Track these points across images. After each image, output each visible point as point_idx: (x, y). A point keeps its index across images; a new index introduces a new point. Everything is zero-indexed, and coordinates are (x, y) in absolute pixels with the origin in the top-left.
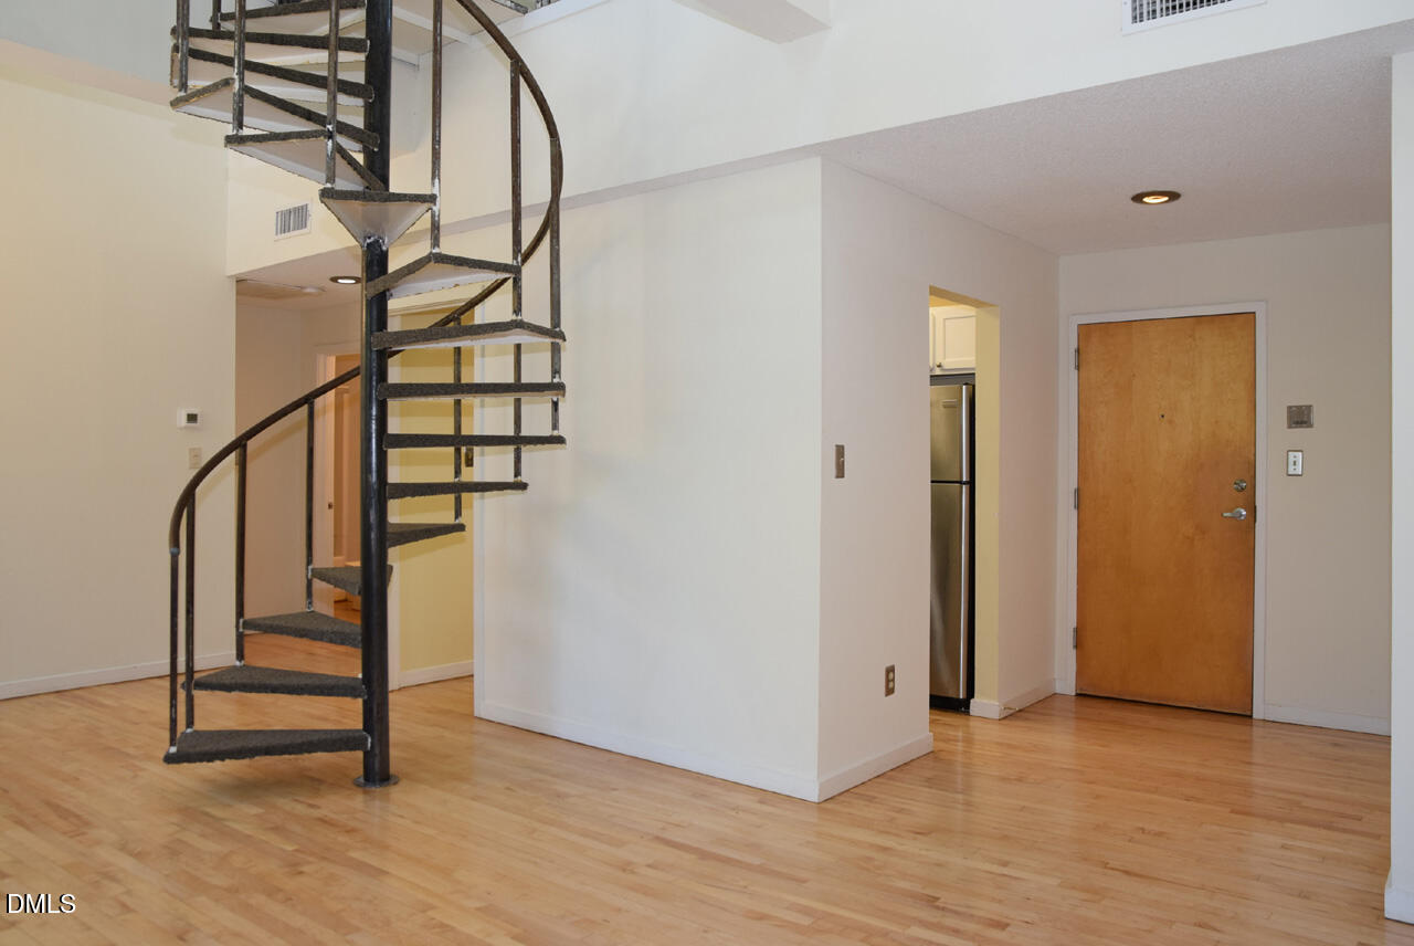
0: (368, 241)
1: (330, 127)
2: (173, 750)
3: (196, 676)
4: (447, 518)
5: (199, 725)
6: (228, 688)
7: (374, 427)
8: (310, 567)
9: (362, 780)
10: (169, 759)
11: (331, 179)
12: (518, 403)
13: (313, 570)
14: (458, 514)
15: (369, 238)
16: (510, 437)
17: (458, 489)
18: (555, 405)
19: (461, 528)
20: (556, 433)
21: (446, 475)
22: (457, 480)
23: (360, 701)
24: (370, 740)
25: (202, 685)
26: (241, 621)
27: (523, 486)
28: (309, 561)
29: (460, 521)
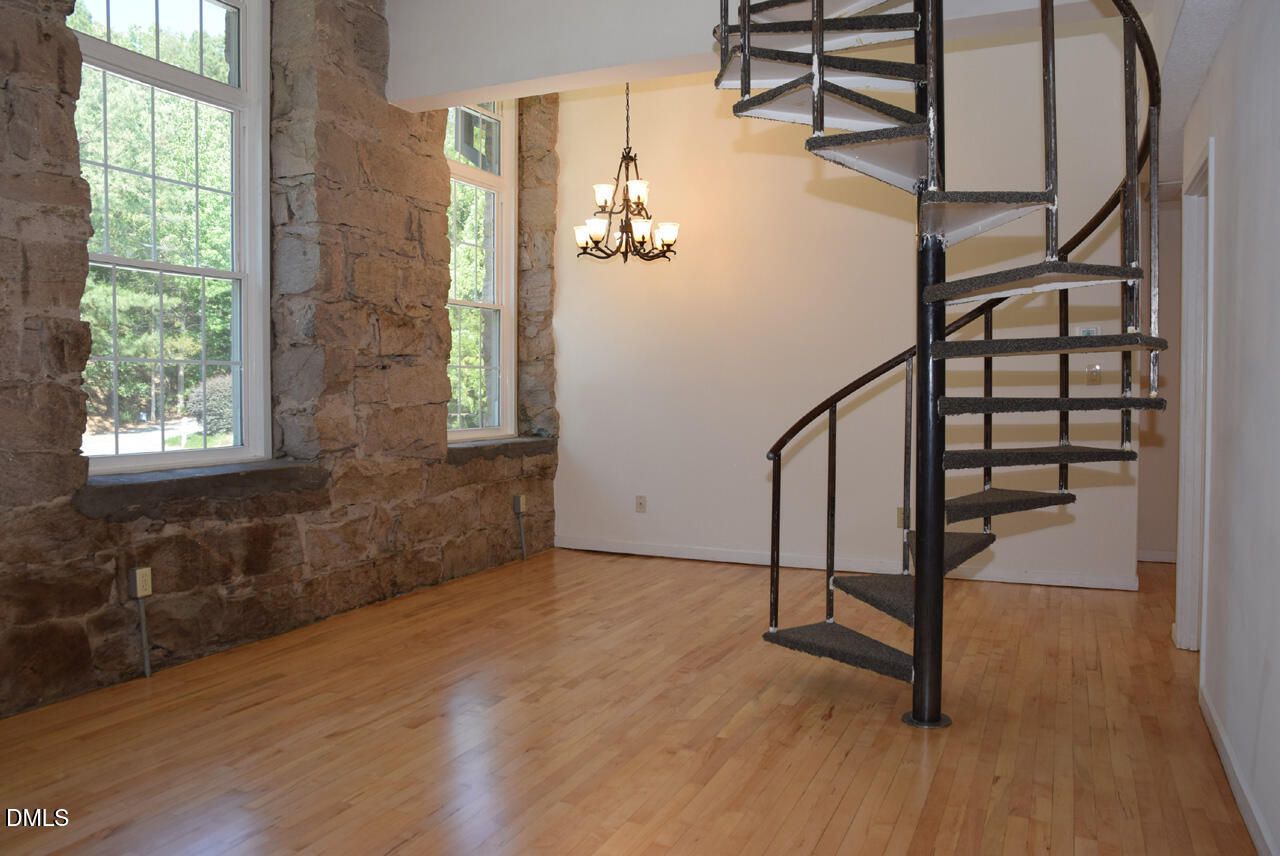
2: (773, 630)
9: (911, 714)
10: (767, 637)
24: (914, 674)
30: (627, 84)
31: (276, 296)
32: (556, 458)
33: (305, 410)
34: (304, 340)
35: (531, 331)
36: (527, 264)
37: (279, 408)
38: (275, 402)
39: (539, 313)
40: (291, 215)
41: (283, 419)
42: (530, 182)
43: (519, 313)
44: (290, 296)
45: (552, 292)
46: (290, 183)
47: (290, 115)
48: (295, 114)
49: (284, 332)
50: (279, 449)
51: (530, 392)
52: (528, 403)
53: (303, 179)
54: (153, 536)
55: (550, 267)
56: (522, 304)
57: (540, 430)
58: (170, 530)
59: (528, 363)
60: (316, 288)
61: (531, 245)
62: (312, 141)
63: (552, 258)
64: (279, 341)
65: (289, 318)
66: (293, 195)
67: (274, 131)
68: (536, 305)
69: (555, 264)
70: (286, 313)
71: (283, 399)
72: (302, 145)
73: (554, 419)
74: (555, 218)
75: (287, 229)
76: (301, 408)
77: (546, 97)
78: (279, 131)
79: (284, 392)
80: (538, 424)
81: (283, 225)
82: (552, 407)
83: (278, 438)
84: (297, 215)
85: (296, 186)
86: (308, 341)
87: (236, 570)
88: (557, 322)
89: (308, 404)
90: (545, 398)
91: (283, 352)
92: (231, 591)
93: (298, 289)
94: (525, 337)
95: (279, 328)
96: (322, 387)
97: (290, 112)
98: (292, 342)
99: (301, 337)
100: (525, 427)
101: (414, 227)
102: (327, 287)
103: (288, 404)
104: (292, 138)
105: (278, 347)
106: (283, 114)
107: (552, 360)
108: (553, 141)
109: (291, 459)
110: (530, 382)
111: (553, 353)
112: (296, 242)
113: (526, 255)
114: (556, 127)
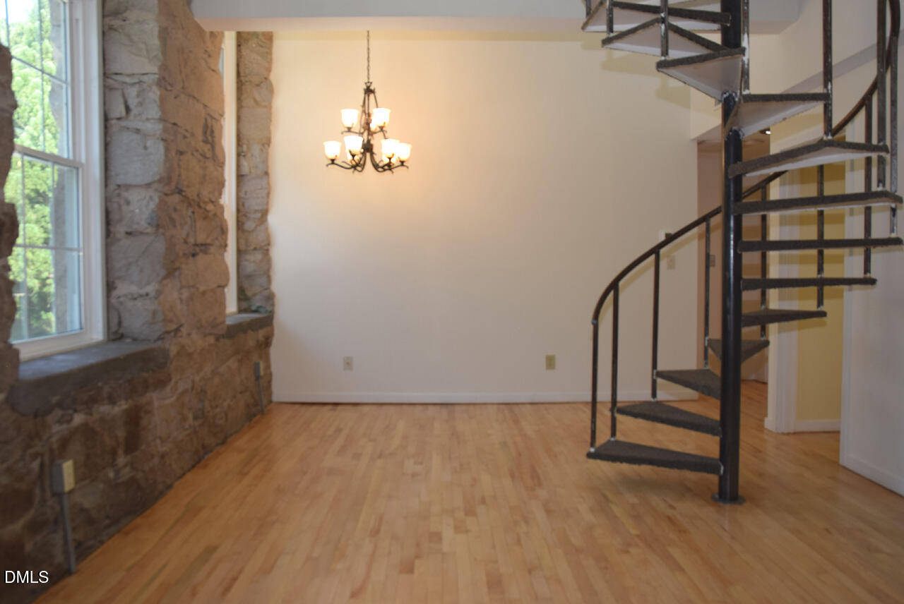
0: (725, 96)
1: (663, 15)
2: (592, 450)
3: (618, 405)
4: (811, 306)
5: (619, 437)
6: (636, 415)
7: (732, 236)
8: (707, 338)
9: (717, 496)
10: (590, 455)
11: (665, 53)
12: (868, 211)
13: (708, 341)
14: (820, 302)
15: (725, 93)
16: (861, 240)
17: (821, 283)
18: (894, 211)
19: (823, 314)
20: (893, 235)
21: (811, 272)
22: (819, 276)
23: (717, 439)
24: (722, 468)
25: (623, 411)
26: (655, 371)
27: (872, 282)
28: (706, 334)
29: (822, 308)
30: (368, 32)
31: (112, 187)
32: (272, 330)
33: (147, 295)
34: (147, 228)
35: (249, 225)
36: (245, 170)
37: (115, 293)
38: (109, 287)
39: (256, 211)
40: (128, 109)
41: (121, 303)
42: (248, 102)
43: (238, 211)
44: (128, 187)
45: (268, 194)
46: (128, 80)
47: (124, 15)
48: (132, 15)
49: (120, 220)
50: (115, 333)
51: (249, 277)
52: (246, 285)
53: (145, 78)
54: (65, 426)
55: (267, 173)
56: (240, 203)
57: (259, 307)
58: (78, 419)
59: (246, 252)
60: (160, 181)
61: (249, 155)
62: (156, 42)
63: (267, 167)
64: (112, 229)
65: (124, 208)
66: (132, 93)
67: (106, 27)
68: (253, 204)
69: (270, 171)
70: (122, 202)
71: (118, 284)
72: (143, 46)
73: (270, 298)
74: (270, 133)
75: (123, 123)
76: (143, 291)
77: (264, 34)
78: (111, 28)
79: (119, 278)
80: (257, 302)
81: (119, 119)
82: (268, 288)
83: (115, 321)
84: (134, 111)
85: (135, 84)
86: (150, 230)
87: (120, 451)
88: (272, 219)
89: (151, 289)
90: (263, 280)
91: (119, 240)
92: (117, 472)
93: (139, 181)
94: (244, 231)
95: (114, 216)
96: (163, 273)
97: (125, 11)
98: (129, 230)
99: (143, 225)
100: (245, 305)
101: (209, 133)
102: (169, 180)
103: (123, 289)
104: (129, 37)
105: (112, 235)
106: (116, 13)
107: (268, 250)
108: (269, 70)
109: (129, 340)
110: (249, 267)
111: (269, 244)
112: (136, 137)
113: (245, 163)
114: (271, 59)
